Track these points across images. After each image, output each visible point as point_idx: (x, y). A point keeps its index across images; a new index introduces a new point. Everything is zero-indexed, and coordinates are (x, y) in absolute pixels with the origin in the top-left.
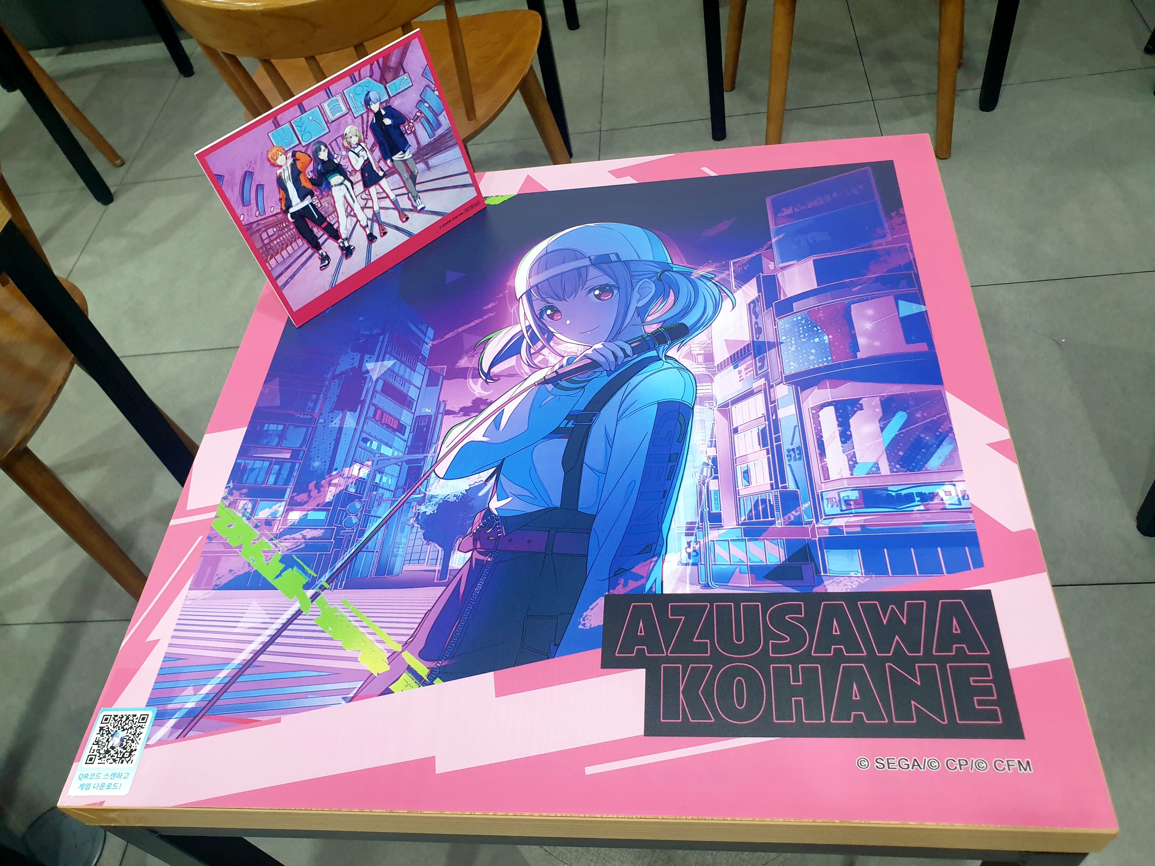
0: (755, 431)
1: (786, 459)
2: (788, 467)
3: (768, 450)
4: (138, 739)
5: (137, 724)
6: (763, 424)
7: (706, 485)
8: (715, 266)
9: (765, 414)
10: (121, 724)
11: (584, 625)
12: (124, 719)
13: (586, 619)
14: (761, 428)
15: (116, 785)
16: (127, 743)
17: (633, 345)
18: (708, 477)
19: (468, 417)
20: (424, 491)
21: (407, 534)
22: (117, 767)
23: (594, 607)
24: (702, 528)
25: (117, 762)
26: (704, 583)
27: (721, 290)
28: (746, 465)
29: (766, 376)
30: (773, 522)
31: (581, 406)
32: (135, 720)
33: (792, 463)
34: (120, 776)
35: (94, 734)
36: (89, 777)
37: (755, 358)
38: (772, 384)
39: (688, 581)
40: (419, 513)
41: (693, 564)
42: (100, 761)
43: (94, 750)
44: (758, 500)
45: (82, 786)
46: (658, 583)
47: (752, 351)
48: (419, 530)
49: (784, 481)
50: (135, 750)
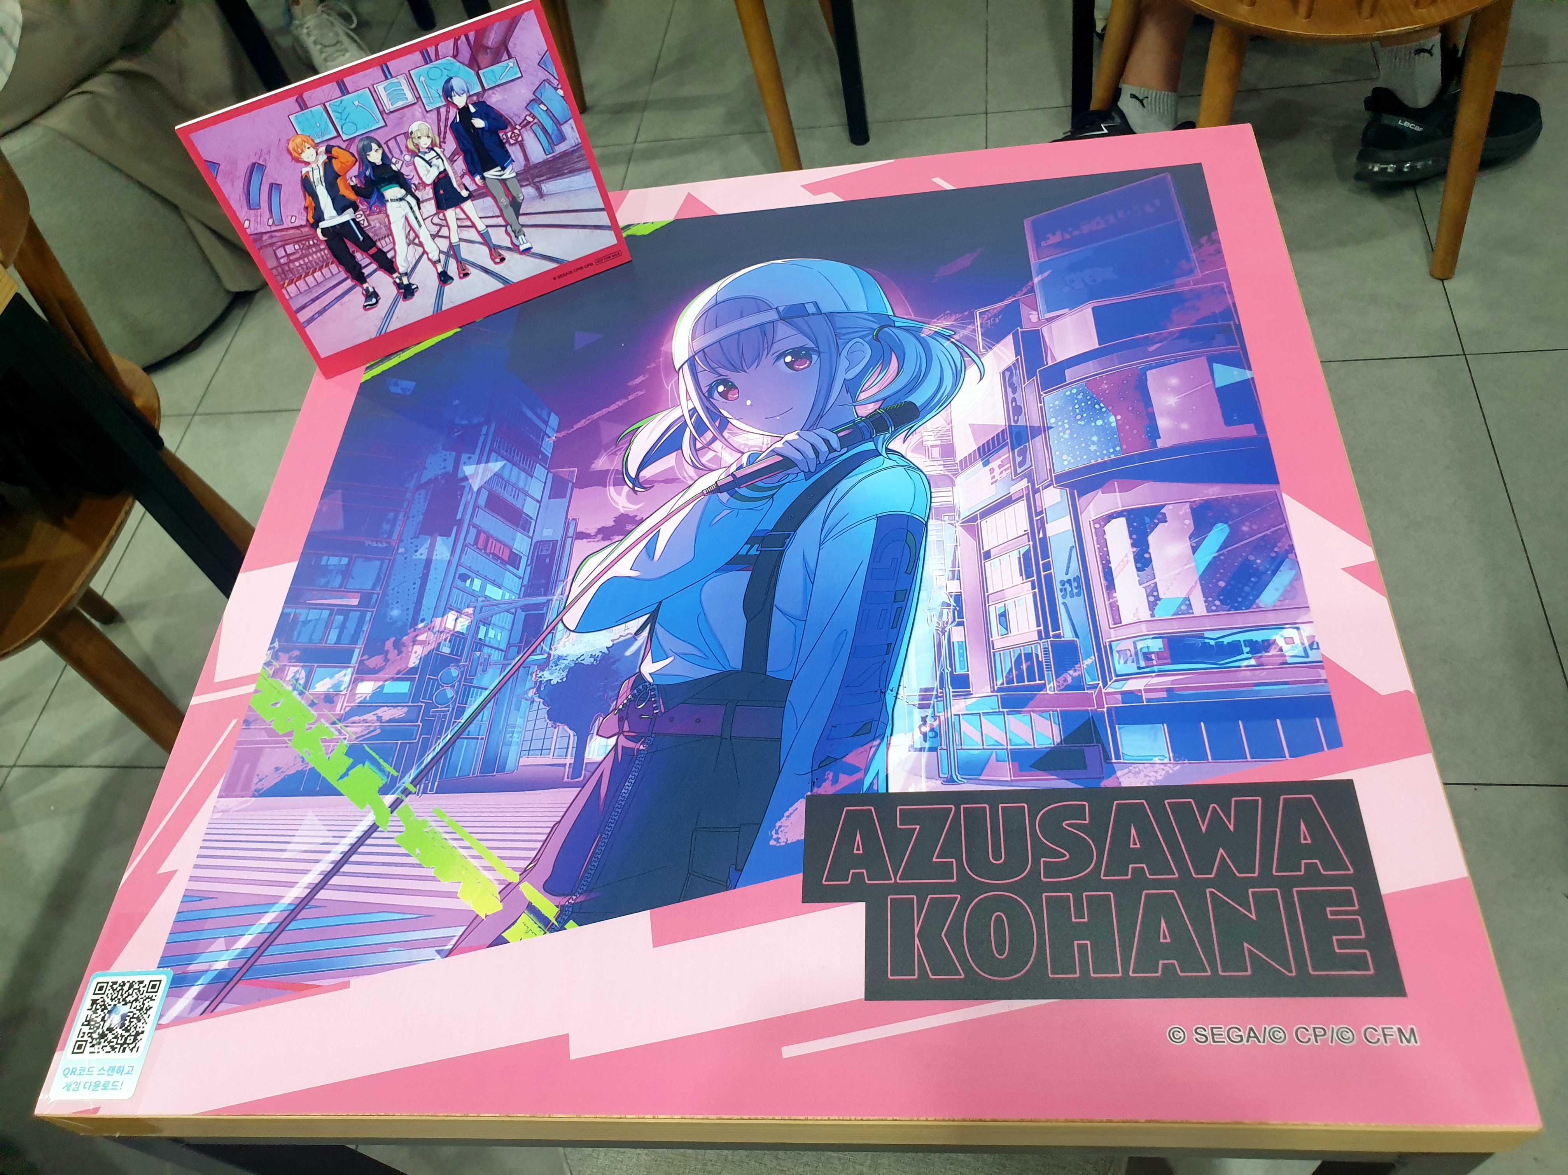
0: (1015, 555)
1: (1059, 595)
2: (1062, 607)
3: (1033, 583)
4: (146, 1016)
5: (145, 994)
6: (1026, 545)
7: (946, 634)
8: (954, 318)
9: (1029, 531)
10: (122, 995)
11: (777, 840)
12: (126, 988)
13: (779, 832)
14: (1023, 551)
15: (115, 1084)
16: (131, 1022)
17: (840, 435)
18: (950, 622)
19: (609, 542)
20: (547, 650)
21: (525, 714)
22: (116, 1056)
23: (791, 814)
24: (942, 697)
25: (117, 1050)
26: (946, 776)
27: (964, 354)
28: (1002, 604)
29: (1029, 476)
30: (1043, 687)
31: (769, 524)
32: (142, 989)
33: (1068, 600)
34: (120, 1070)
35: (83, 1011)
36: (78, 1072)
37: (1013, 450)
38: (1037, 487)
39: (923, 774)
40: (541, 681)
41: (931, 749)
42: (92, 1049)
43: (84, 1033)
44: (1020, 655)
45: (67, 1087)
46: (882, 776)
47: (1009, 440)
48: (542, 706)
49: (1056, 627)
50: (143, 1032)
